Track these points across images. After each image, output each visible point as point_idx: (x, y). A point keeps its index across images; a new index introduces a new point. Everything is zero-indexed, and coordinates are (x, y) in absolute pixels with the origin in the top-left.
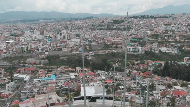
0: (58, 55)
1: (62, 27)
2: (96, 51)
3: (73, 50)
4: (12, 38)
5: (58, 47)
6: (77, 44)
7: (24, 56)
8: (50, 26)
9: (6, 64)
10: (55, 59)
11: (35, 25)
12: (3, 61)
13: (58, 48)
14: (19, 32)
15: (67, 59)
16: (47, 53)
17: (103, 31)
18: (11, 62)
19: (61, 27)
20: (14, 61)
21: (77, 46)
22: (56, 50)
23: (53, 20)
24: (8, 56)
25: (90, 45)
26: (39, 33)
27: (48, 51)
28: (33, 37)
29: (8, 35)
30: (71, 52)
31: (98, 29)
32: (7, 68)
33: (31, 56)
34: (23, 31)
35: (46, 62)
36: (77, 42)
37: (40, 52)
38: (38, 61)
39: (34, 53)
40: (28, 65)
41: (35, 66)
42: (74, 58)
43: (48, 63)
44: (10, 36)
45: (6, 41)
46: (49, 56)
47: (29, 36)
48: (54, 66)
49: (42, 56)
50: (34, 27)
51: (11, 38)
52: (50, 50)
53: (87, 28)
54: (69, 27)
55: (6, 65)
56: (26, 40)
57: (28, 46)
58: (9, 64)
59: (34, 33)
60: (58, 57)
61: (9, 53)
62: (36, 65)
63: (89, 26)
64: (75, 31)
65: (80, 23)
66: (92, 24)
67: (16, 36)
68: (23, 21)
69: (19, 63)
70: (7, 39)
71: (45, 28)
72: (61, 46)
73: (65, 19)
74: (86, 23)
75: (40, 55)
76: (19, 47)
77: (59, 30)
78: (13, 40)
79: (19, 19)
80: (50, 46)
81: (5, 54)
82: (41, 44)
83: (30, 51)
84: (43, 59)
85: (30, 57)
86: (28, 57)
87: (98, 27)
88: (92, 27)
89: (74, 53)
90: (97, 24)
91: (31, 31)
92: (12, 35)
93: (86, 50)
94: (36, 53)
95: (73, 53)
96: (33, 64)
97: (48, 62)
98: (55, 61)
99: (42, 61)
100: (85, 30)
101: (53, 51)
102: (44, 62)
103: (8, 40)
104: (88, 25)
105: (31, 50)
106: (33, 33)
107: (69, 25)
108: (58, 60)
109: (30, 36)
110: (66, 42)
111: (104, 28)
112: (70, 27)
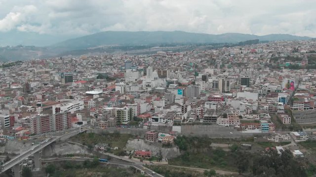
0: (206, 135)
1: (202, 61)
2: (309, 130)
3: (245, 124)
4: (101, 84)
5: (206, 115)
6: (255, 108)
7: (121, 133)
8: (178, 59)
9: (78, 152)
10: (198, 147)
11: (145, 56)
12: (74, 144)
13: (207, 118)
14: (115, 71)
15: (229, 148)
16: (177, 129)
17: (299, 71)
18: (90, 149)
19: (200, 60)
20: (96, 146)
21: (254, 112)
22: (201, 121)
23: (178, 47)
24: (86, 131)
25: (287, 112)
26: (155, 74)
27: (179, 125)
28: (144, 83)
29: (93, 76)
30: (240, 129)
31: (285, 68)
32: (81, 163)
33: (138, 134)
34: (123, 68)
35: (175, 153)
36: (251, 102)
37: (161, 124)
38: (154, 150)
39: (145, 127)
40: (130, 158)
41: (148, 162)
42: (250, 148)
43: (179, 157)
44: (98, 78)
45: (86, 91)
46: (184, 137)
47: (134, 81)
48: (195, 166)
49: (166, 137)
50: (146, 59)
51: (98, 83)
52: (184, 120)
53: (259, 63)
54: (217, 60)
55: (78, 155)
56: (128, 89)
57: (133, 108)
58: (87, 153)
59: (145, 74)
60: (204, 141)
61: (89, 122)
62: (150, 160)
63: (262, 60)
64: (232, 70)
65: (242, 53)
66: (271, 54)
67: (109, 79)
68: (125, 48)
69: (108, 150)
70: (90, 86)
71: (167, 62)
72: (212, 111)
73: (200, 45)
74: (256, 53)
75: (160, 134)
76: (113, 110)
77: (196, 67)
78: (101, 88)
79: (117, 45)
80: (184, 110)
81: (78, 126)
82: (162, 103)
83: (136, 121)
84: (168, 145)
85: (136, 137)
86: (131, 137)
87: (285, 61)
88: (270, 61)
89: (249, 131)
90: (282, 55)
91: (140, 68)
92: (100, 76)
93: (279, 125)
94: (150, 127)
95: (246, 132)
96: (143, 158)
97: (179, 154)
98: (199, 152)
99: (166, 151)
100: (254, 69)
101: (193, 124)
102: (169, 154)
103: (92, 89)
104: (262, 58)
105: (140, 117)
106: (142, 73)
107: (218, 56)
108: (205, 150)
109: (136, 80)
110: (223, 100)
111: (300, 64)
112: (219, 62)
